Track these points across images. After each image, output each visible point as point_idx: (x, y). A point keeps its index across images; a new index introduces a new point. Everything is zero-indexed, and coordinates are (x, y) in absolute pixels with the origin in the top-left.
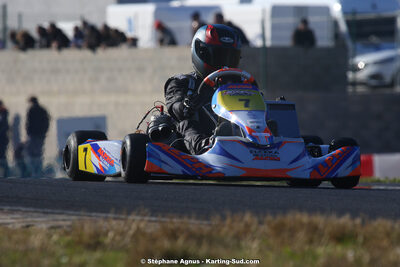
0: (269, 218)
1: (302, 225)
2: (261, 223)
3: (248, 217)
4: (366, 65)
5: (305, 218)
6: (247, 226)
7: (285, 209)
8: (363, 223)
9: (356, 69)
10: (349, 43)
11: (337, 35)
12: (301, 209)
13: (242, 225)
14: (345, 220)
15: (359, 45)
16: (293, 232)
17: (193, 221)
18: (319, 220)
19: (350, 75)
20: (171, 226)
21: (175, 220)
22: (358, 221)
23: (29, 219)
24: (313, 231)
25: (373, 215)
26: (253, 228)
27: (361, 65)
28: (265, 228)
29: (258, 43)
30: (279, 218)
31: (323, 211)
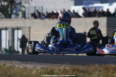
17: (80, 66)
20: (74, 68)
21: (75, 66)
23: (35, 66)
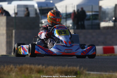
0: (18, 66)
1: (27, 68)
2: (15, 68)
3: (11, 66)
4: (45, 22)
5: (28, 66)
6: (11, 69)
7: (22, 64)
8: (46, 67)
9: (42, 23)
10: (40, 16)
11: (36, 13)
12: (27, 64)
13: (10, 68)
14: (40, 67)
15: (43, 16)
16: (25, 70)
18: (33, 66)
19: (40, 25)
22: (44, 67)
24: (31, 70)
25: (48, 65)
26: (13, 69)
27: (43, 22)
28: (17, 69)
29: (13, 16)
30: (21, 66)
31: (34, 64)
